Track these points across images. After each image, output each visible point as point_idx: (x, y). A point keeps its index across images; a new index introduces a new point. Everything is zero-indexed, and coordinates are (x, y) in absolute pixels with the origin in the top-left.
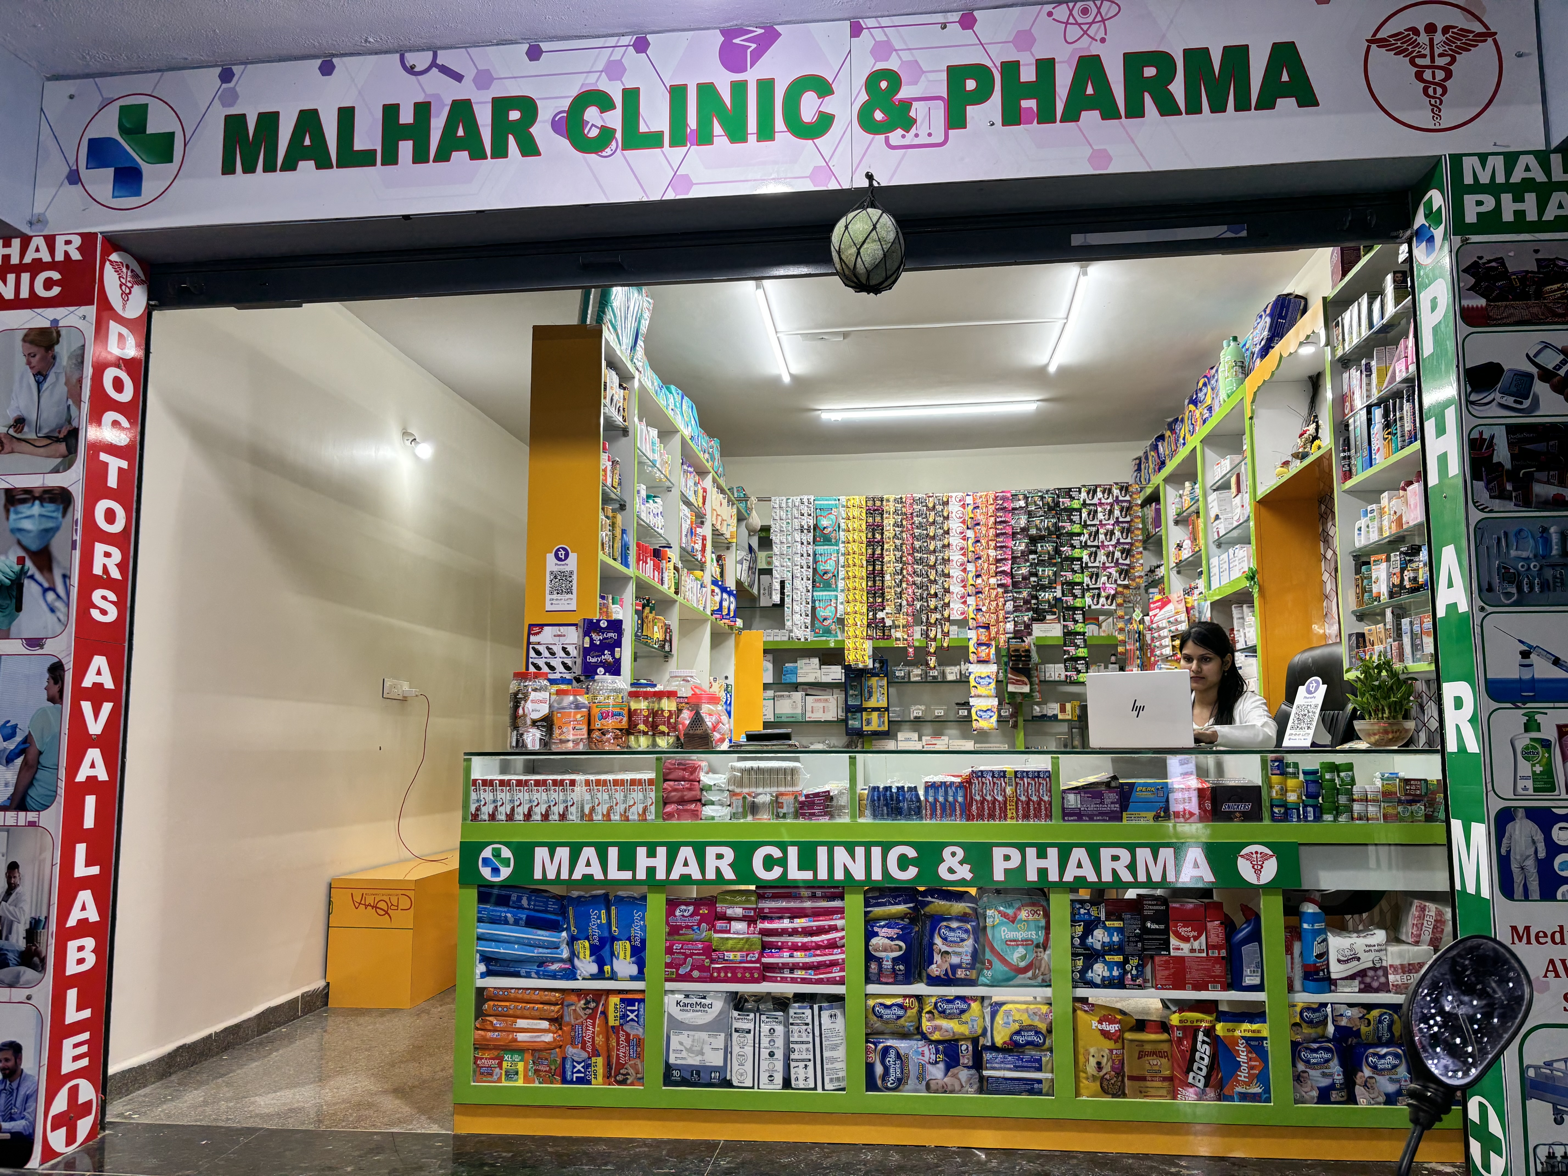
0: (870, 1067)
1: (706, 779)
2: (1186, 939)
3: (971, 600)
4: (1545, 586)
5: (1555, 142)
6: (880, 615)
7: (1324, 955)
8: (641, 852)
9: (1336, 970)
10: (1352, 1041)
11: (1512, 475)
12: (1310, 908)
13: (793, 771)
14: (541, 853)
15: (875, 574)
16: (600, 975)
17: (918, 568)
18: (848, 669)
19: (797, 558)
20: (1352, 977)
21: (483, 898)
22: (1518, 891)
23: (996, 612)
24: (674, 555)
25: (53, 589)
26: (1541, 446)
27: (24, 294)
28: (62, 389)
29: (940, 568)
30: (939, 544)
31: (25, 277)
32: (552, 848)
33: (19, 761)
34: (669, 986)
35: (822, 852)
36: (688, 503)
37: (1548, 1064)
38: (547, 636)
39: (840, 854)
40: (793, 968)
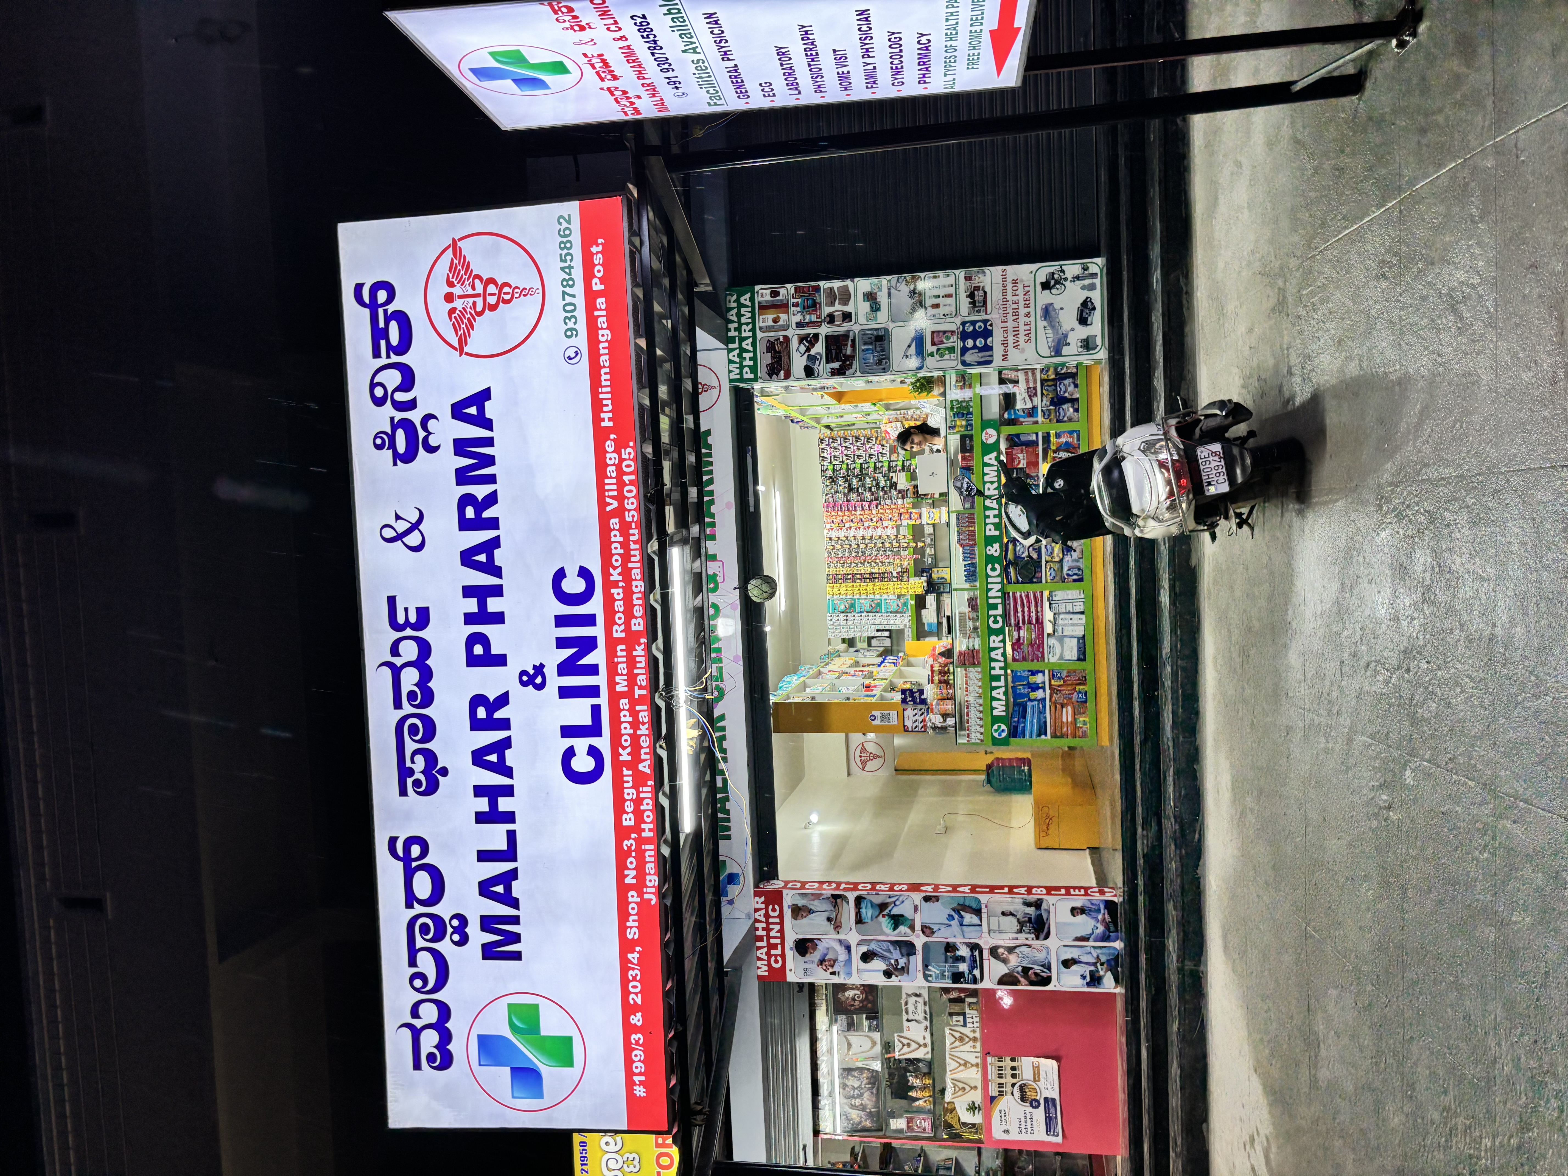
0: (1075, 581)
1: (964, 648)
2: (1019, 462)
3: (886, 524)
4: (883, 350)
5: (724, 346)
6: (895, 574)
7: (1023, 410)
8: (993, 672)
9: (1029, 405)
10: (1055, 400)
11: (844, 361)
12: (1006, 416)
13: (960, 613)
14: (995, 713)
15: (872, 578)
16: (1044, 688)
17: (867, 553)
18: (927, 592)
19: (863, 622)
20: (1031, 400)
21: (1015, 736)
22: (990, 359)
23: (892, 509)
24: (867, 681)
25: (894, 902)
26: (834, 352)
27: (778, 920)
28: (816, 902)
29: (867, 541)
30: (854, 542)
31: (771, 920)
32: (992, 708)
33: (962, 913)
34: (1046, 660)
35: (991, 601)
36: (839, 677)
37: (1050, 348)
38: (909, 724)
39: (991, 594)
40: (1037, 612)
